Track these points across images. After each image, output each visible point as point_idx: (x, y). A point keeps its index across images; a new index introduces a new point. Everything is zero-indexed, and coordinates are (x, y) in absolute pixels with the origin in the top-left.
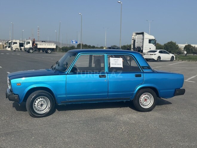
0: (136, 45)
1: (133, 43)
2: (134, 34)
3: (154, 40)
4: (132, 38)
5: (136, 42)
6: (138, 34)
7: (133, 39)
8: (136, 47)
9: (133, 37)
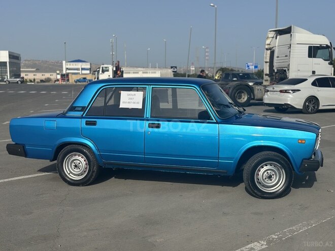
0: (276, 65)
1: (268, 60)
2: (272, 34)
3: (327, 47)
4: (267, 47)
5: (276, 55)
6: (280, 34)
7: (267, 49)
8: (276, 71)
9: (268, 42)
